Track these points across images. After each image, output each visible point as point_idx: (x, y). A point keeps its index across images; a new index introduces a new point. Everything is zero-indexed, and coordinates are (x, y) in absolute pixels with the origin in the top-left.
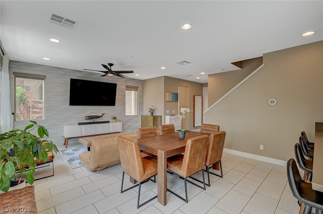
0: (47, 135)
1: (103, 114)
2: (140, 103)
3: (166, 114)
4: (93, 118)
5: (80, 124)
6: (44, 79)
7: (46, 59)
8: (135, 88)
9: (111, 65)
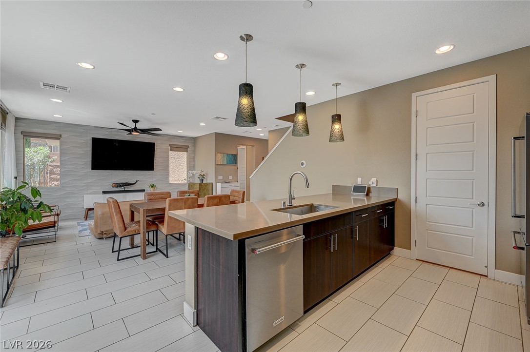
0: (40, 196)
1: (137, 181)
2: (191, 167)
3: (217, 181)
4: (123, 186)
5: (104, 192)
6: (59, 139)
7: (57, 117)
8: (184, 148)
9: (136, 122)
